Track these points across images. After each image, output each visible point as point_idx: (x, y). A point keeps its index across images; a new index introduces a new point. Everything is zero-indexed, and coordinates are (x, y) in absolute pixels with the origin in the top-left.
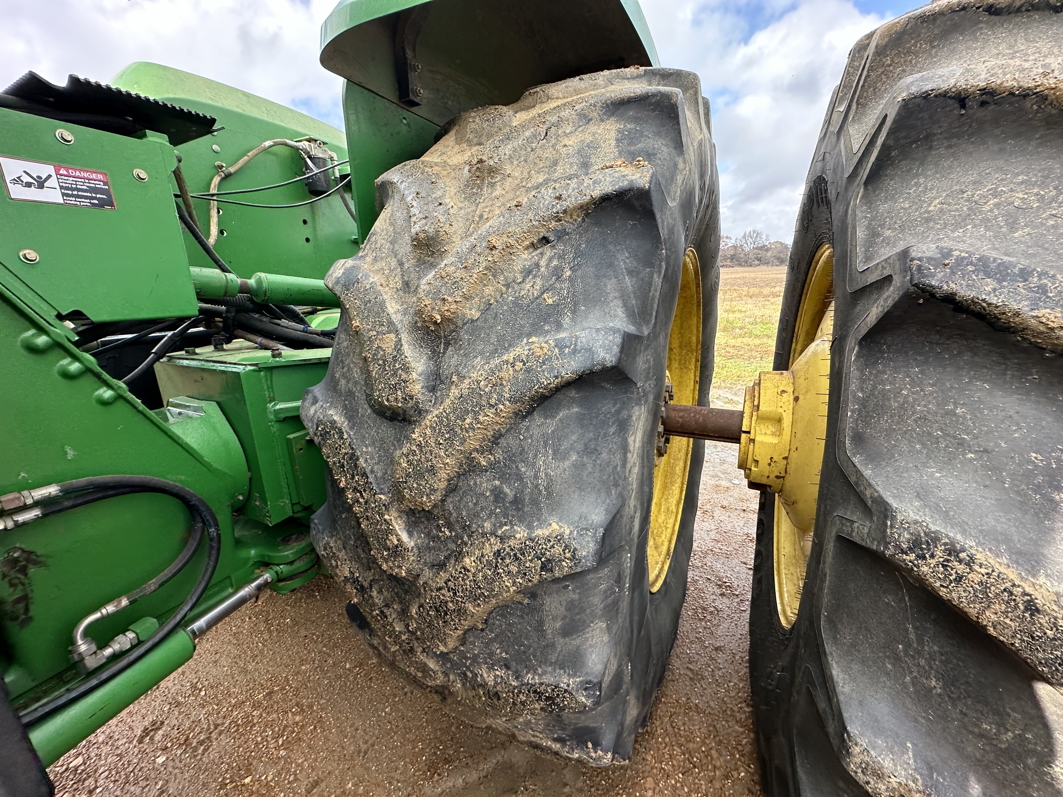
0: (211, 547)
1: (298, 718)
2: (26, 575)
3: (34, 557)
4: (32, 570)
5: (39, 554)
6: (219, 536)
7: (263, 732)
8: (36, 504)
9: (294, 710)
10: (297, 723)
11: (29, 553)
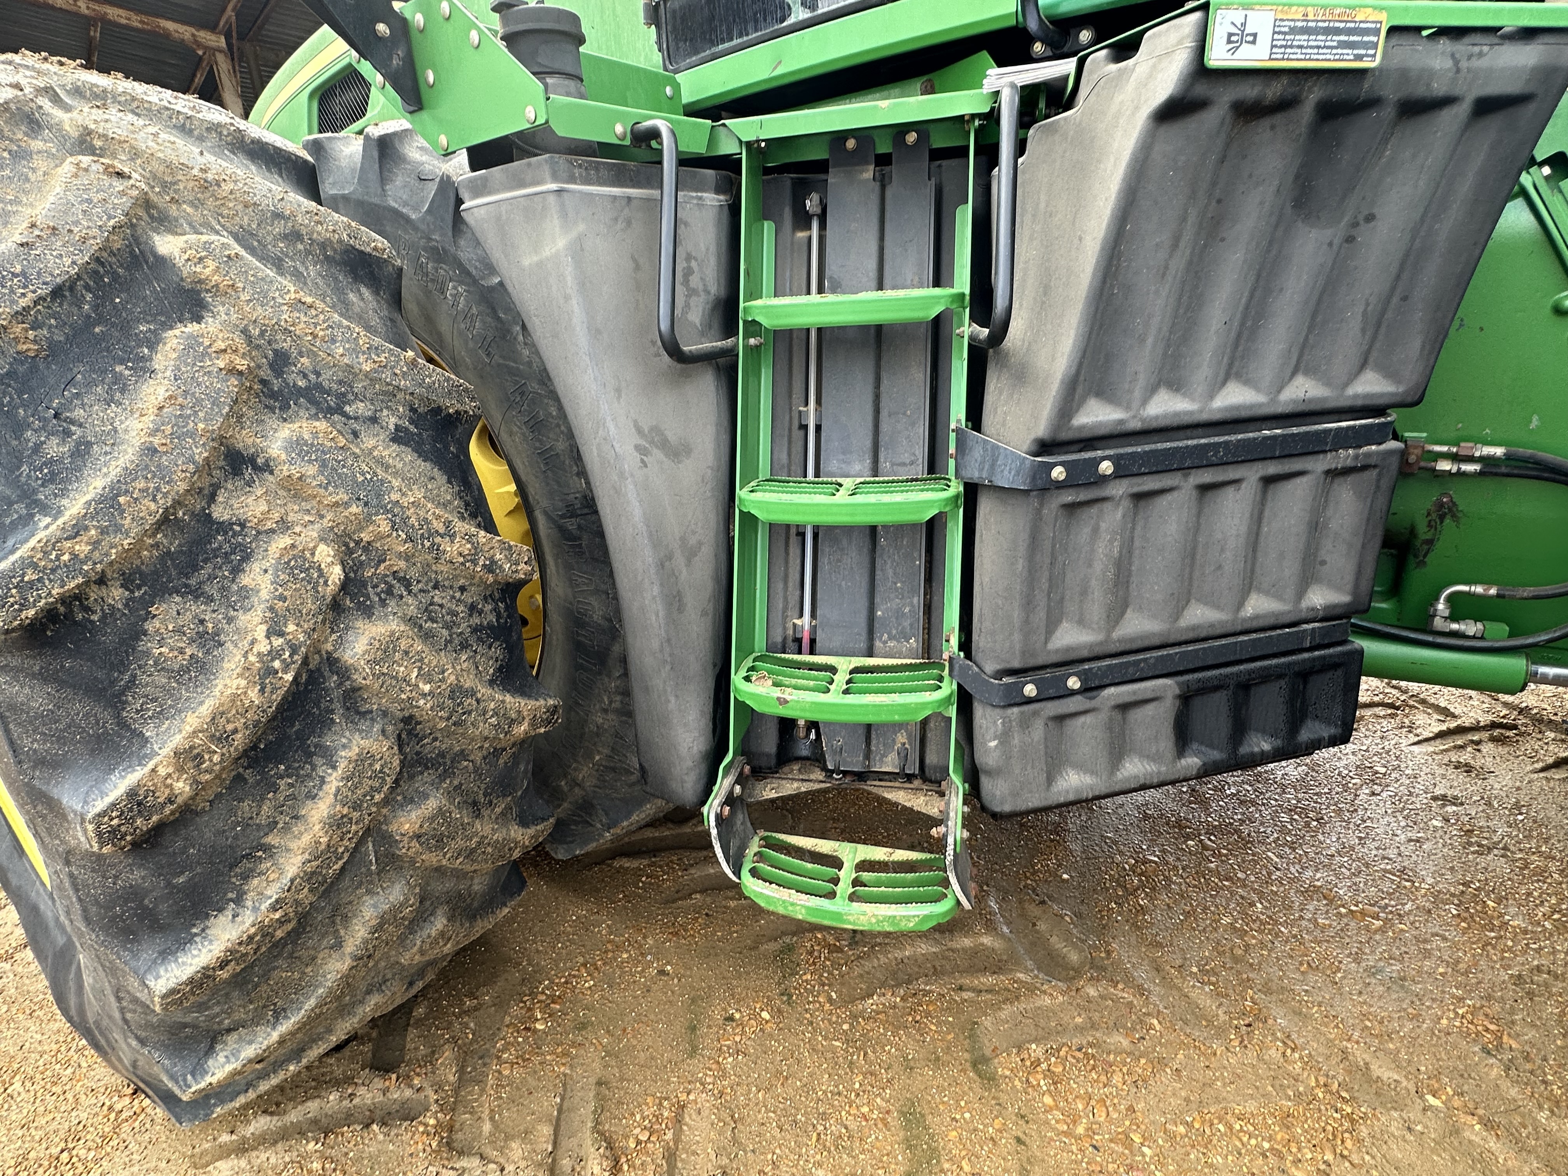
3: (1455, 510)
5: (1459, 508)
11: (1454, 504)
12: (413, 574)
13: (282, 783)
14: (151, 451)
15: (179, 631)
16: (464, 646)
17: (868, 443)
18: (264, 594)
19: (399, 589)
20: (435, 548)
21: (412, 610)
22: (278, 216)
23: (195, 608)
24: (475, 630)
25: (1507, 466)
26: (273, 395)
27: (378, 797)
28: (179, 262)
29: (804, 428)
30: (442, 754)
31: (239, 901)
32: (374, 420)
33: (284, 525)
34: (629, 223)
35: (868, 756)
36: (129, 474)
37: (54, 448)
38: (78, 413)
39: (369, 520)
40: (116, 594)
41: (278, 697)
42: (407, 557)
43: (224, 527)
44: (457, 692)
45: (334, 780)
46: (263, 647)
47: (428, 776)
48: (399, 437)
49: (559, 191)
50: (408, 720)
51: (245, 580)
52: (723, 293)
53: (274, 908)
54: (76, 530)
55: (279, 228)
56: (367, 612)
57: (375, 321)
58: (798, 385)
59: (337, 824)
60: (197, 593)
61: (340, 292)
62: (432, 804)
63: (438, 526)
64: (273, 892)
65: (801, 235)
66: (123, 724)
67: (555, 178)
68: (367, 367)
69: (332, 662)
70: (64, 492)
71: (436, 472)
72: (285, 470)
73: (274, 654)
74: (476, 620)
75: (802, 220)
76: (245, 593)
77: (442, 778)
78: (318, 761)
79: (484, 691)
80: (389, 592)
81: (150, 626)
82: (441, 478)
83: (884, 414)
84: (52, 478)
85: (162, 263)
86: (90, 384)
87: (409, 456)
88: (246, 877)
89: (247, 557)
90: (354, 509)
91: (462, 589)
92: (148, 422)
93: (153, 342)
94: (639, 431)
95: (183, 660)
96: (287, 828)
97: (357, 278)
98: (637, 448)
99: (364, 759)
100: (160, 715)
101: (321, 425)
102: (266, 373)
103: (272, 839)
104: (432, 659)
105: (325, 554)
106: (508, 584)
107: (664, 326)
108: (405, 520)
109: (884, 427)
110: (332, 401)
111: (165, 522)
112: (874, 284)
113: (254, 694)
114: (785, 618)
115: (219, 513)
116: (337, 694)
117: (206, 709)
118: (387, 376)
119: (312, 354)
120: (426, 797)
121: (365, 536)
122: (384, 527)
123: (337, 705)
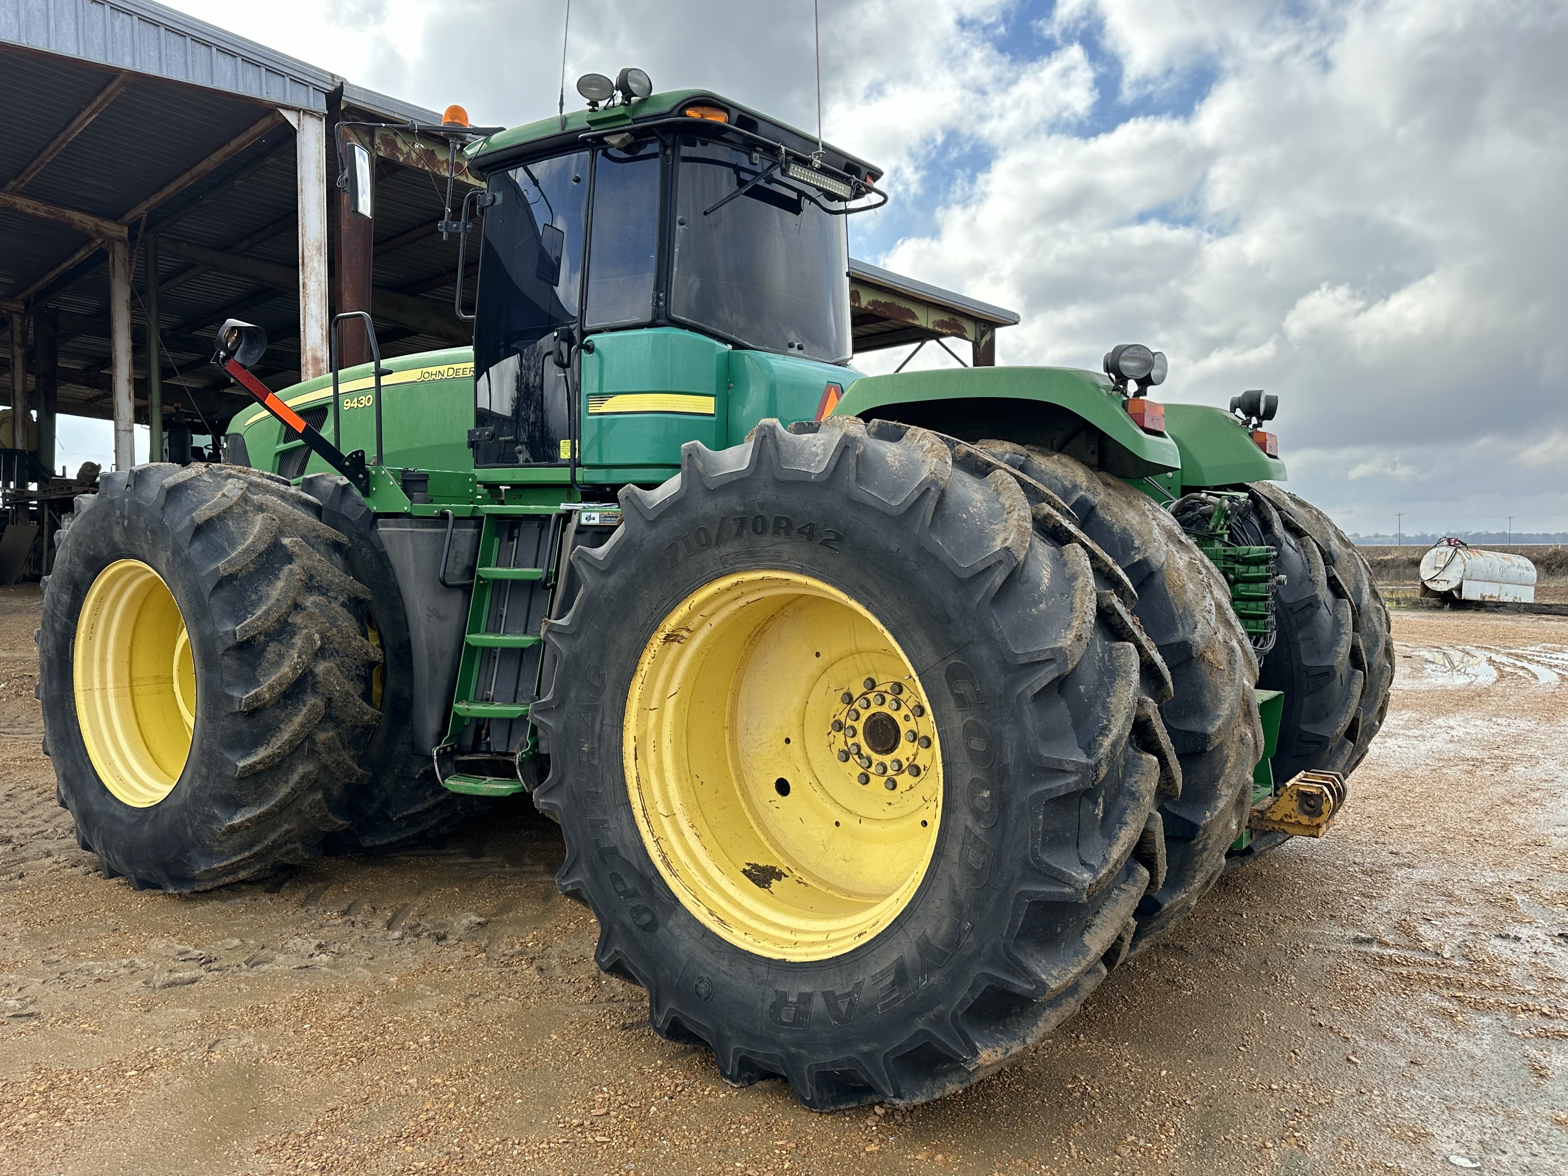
12: (340, 650)
13: (289, 707)
14: (278, 600)
15: (274, 652)
16: (352, 680)
17: (523, 623)
18: (299, 645)
19: (335, 654)
20: (349, 642)
21: (338, 662)
22: (314, 530)
23: (280, 646)
24: (357, 675)
26: (308, 588)
27: (316, 722)
28: (289, 546)
29: (501, 616)
30: (337, 718)
31: (268, 744)
32: (336, 598)
33: (306, 627)
34: (435, 541)
35: (508, 745)
36: (273, 605)
37: (254, 597)
38: (260, 588)
39: (331, 629)
40: (262, 638)
41: (296, 677)
42: (340, 644)
43: (290, 624)
44: (347, 693)
45: (304, 710)
46: (296, 660)
47: (330, 724)
48: (343, 605)
49: (412, 532)
50: (330, 699)
51: (294, 641)
52: (471, 563)
53: (278, 748)
54: (259, 618)
55: (314, 534)
56: (324, 659)
57: (340, 565)
58: (501, 599)
59: (303, 725)
60: (281, 642)
61: (330, 556)
62: (331, 734)
63: (352, 635)
64: (279, 743)
65: (511, 543)
66: (254, 676)
67: (411, 527)
68: (337, 581)
69: (311, 672)
70: (255, 609)
71: (353, 618)
72: (311, 610)
73: (298, 663)
74: (358, 672)
75: (511, 538)
76: (293, 644)
77: (336, 727)
78: (301, 704)
79: (356, 697)
80: (332, 654)
81: (268, 649)
82: (354, 620)
83: (531, 613)
84: (252, 605)
85: (284, 547)
86: (264, 581)
87: (345, 611)
88: (272, 736)
89: (295, 635)
90: (327, 625)
91: (355, 659)
92: (278, 592)
93: (280, 570)
94: (429, 609)
95: (273, 660)
96: (286, 724)
97: (335, 551)
98: (427, 615)
99: (314, 706)
100: (265, 675)
101: (322, 598)
102: (307, 581)
103: (282, 726)
104: (342, 679)
105: (317, 636)
106: (371, 662)
107: (441, 575)
108: (342, 631)
109: (531, 617)
110: (324, 591)
111: (278, 620)
112: (533, 565)
113: (290, 674)
114: (484, 691)
115: (290, 620)
116: (310, 683)
117: (278, 675)
118: (343, 584)
119: (321, 576)
120: (328, 731)
121: (328, 634)
122: (335, 632)
123: (309, 687)
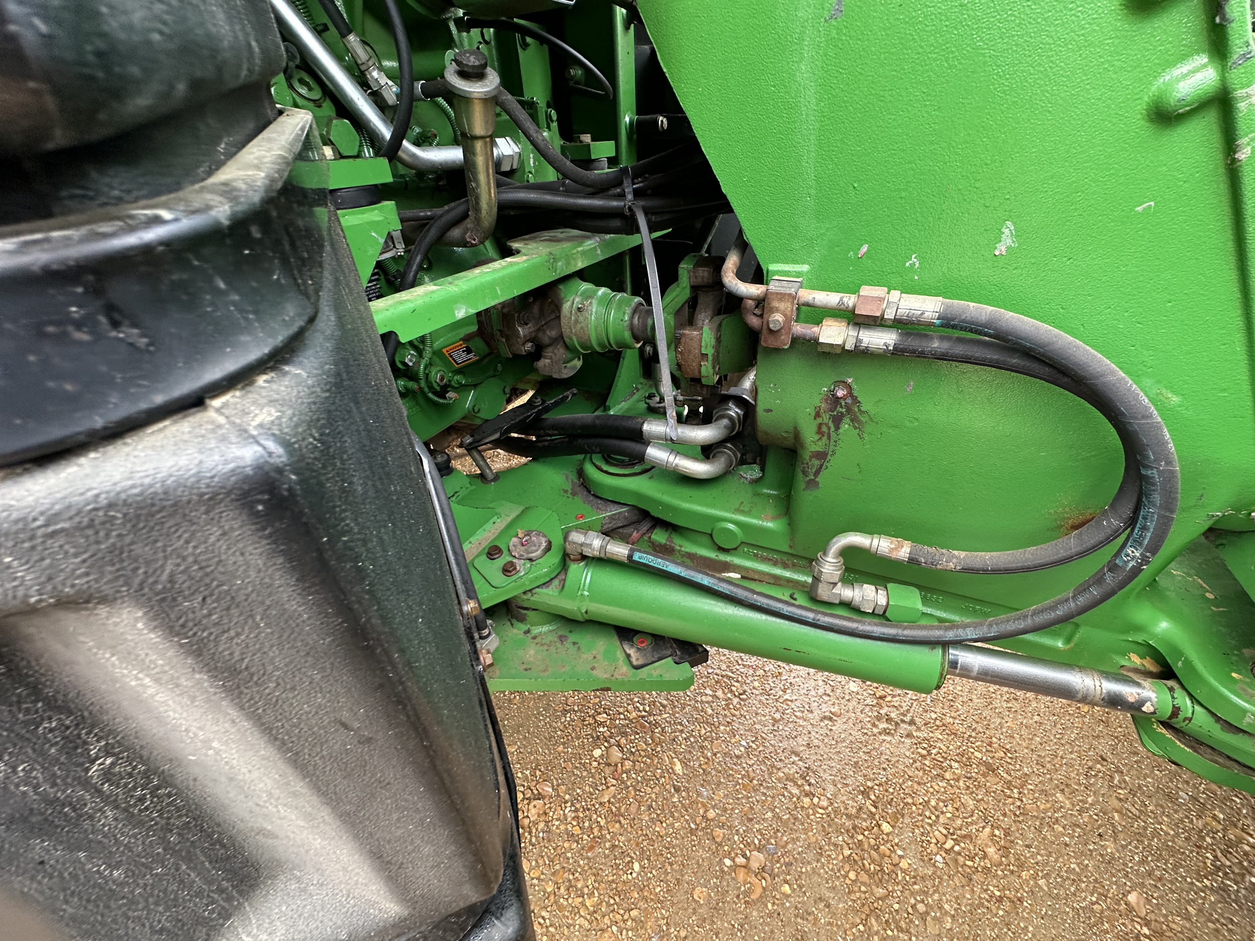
0: (1098, 579)
1: (991, 851)
2: (837, 428)
3: (856, 410)
4: (845, 426)
5: (862, 409)
6: (1136, 571)
7: (944, 801)
8: (898, 324)
9: (997, 832)
10: (985, 856)
11: (855, 400)
25: (942, 338)
